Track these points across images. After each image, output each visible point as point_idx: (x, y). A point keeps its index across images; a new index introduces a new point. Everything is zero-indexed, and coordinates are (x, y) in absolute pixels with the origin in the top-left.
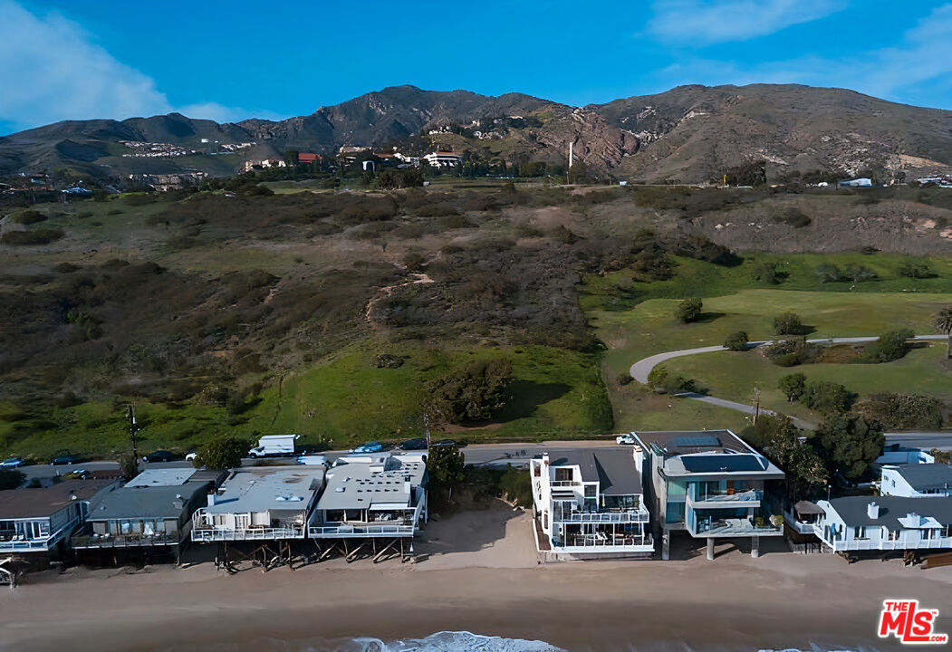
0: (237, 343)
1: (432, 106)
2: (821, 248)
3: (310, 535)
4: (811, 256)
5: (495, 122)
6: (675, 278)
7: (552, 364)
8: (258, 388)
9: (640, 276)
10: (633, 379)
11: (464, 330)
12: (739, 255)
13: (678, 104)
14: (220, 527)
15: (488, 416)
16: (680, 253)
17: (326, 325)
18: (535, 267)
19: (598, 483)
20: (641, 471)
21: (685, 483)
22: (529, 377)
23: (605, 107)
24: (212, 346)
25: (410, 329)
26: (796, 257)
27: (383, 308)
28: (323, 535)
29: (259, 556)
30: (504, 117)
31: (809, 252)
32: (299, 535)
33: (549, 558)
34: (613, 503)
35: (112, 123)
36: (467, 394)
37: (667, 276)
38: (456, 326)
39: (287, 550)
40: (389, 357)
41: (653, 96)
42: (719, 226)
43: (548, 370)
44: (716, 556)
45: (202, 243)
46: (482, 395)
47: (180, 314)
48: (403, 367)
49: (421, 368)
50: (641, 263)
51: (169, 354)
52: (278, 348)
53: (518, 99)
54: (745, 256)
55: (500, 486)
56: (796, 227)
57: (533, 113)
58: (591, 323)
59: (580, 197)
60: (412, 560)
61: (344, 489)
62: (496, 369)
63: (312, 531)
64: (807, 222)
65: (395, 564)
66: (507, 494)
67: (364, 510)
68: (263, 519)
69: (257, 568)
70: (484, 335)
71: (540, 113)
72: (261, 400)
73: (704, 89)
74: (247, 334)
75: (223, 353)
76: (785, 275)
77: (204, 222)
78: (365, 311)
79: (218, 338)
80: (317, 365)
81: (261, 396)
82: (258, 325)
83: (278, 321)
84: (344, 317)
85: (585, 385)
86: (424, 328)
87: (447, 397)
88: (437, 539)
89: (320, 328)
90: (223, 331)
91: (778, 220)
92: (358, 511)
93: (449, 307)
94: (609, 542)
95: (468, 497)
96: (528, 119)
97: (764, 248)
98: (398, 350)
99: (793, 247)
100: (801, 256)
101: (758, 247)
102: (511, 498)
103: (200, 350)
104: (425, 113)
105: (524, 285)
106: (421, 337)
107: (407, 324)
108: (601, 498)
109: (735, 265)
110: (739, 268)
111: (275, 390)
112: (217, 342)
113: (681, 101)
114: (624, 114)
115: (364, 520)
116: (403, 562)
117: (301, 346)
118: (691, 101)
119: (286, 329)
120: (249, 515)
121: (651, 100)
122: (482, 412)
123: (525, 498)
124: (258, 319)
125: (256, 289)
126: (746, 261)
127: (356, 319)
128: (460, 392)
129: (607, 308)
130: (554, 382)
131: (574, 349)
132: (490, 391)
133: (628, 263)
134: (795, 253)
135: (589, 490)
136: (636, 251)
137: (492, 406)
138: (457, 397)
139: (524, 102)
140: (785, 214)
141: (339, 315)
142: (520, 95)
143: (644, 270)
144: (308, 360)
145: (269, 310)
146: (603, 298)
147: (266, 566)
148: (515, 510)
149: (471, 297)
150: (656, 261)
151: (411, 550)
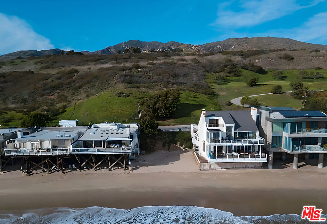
0: (59, 93)
1: (144, 47)
2: (298, 68)
3: (73, 153)
4: (296, 71)
5: (166, 49)
6: (242, 76)
7: (197, 98)
8: (65, 107)
9: (228, 74)
10: (233, 104)
11: (157, 85)
12: (266, 70)
13: (229, 44)
14: (22, 149)
15: (168, 115)
16: (243, 68)
17: (97, 85)
18: (186, 70)
19: (233, 125)
20: (256, 120)
21: (283, 124)
22: (186, 102)
23: (203, 46)
24: (48, 94)
25: (133, 85)
26: (289, 71)
27: (121, 77)
28: (80, 153)
29: (45, 165)
30: (169, 48)
31: (294, 69)
32: (66, 152)
33: (206, 167)
34: (242, 136)
35: (36, 51)
36: (159, 104)
37: (239, 75)
38: (153, 84)
39: (61, 162)
40: (123, 93)
41: (220, 42)
42: (257, 61)
43: (195, 100)
44: (298, 167)
45: (53, 68)
46: (165, 105)
47: (37, 84)
48: (129, 97)
49: (138, 97)
50: (228, 70)
51: (29, 97)
52: (76, 94)
53: (174, 43)
54: (269, 71)
55: (176, 139)
56: (288, 60)
57: (179, 47)
58: (211, 87)
59: (201, 54)
60: (130, 168)
61: (94, 133)
62: (172, 93)
63: (74, 151)
64: (292, 59)
65: (121, 171)
66: (179, 143)
67: (104, 141)
68: (47, 145)
69: (44, 173)
70: (165, 87)
71: (182, 47)
72: (66, 111)
73: (238, 39)
74: (63, 89)
75: (53, 97)
76: (285, 77)
77: (56, 63)
78: (114, 79)
79: (51, 91)
80: (91, 98)
81: (66, 110)
82: (69, 86)
83: (77, 85)
84: (105, 81)
85: (212, 105)
86: (140, 84)
87: (149, 106)
88: (144, 161)
89: (94, 86)
90: (53, 88)
91: (281, 58)
92: (101, 141)
93: (150, 78)
94: (241, 156)
95: (160, 144)
96: (178, 49)
97: (276, 68)
98: (127, 91)
99: (287, 67)
100: (291, 71)
101: (273, 67)
102: (181, 145)
103: (42, 95)
104: (142, 49)
105: (181, 75)
106: (138, 87)
107: (132, 83)
108: (235, 133)
109: (265, 74)
110: (266, 75)
111: (72, 107)
112: (51, 92)
113: (230, 43)
114: (210, 48)
115: (104, 147)
116: (125, 170)
117: (85, 92)
118: (233, 43)
119: (80, 87)
120: (39, 142)
121: (219, 43)
122: (166, 113)
123: (189, 144)
124: (68, 84)
125: (70, 74)
126: (269, 72)
127: (110, 82)
128: (155, 104)
129: (216, 83)
130: (198, 103)
131: (205, 94)
132: (169, 103)
133: (222, 70)
134: (288, 69)
135: (229, 129)
136: (225, 66)
137: (170, 110)
138: (154, 106)
139: (176, 44)
140: (283, 56)
141: (103, 81)
142: (174, 42)
143: (229, 73)
144: (88, 96)
145: (74, 81)
146: (215, 80)
147: (49, 171)
148: (183, 150)
149: (160, 75)
150: (234, 70)
151: (130, 163)
